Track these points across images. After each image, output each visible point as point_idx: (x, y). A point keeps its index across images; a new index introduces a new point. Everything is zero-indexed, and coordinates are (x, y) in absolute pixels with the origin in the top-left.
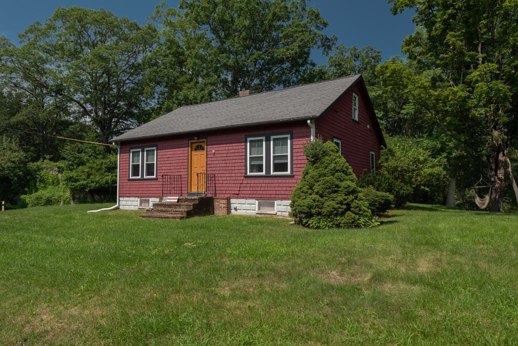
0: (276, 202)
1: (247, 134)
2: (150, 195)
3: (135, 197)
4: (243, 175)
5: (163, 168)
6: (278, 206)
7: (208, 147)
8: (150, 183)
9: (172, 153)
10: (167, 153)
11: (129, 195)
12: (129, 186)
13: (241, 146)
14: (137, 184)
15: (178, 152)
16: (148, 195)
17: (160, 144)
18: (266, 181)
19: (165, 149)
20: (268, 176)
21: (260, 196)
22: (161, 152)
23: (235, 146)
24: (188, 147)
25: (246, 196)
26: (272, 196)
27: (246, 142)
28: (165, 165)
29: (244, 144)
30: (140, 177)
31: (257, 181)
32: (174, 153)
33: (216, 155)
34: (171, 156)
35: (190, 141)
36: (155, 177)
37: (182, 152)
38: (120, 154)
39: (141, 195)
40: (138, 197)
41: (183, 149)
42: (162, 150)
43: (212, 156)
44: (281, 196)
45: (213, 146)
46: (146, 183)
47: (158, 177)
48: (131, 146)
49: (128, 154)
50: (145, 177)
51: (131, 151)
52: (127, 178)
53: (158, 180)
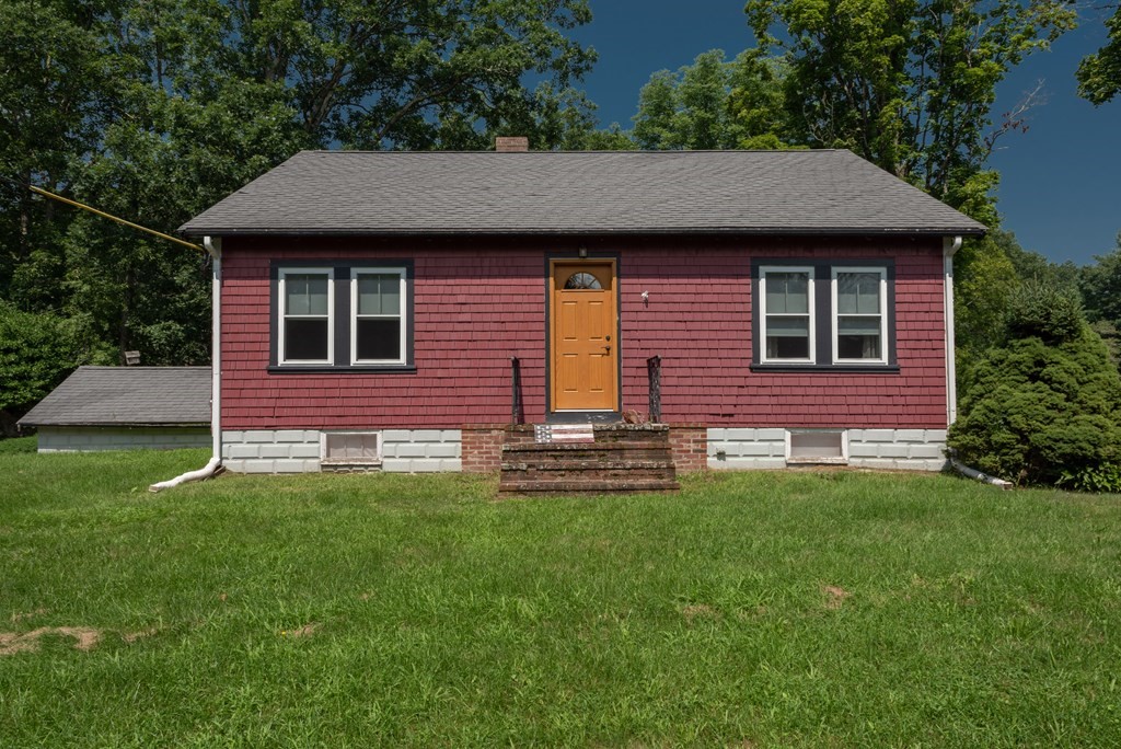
0: (845, 434)
1: (761, 254)
2: (383, 420)
3: (306, 427)
4: (748, 363)
5: (438, 336)
6: (853, 444)
7: (623, 281)
8: (379, 383)
9: (481, 290)
10: (456, 290)
11: (273, 422)
12: (275, 393)
13: (742, 285)
14: (318, 383)
15: (505, 290)
16: (369, 420)
17: (421, 259)
18: (822, 380)
19: (446, 277)
20: (824, 367)
21: (801, 419)
22: (425, 286)
23: (718, 285)
24: (547, 276)
25: (756, 418)
26: (837, 419)
27: (756, 276)
28: (449, 327)
29: (748, 281)
30: (330, 361)
31: (791, 380)
32: (489, 290)
33: (652, 307)
34: (477, 299)
35: (553, 260)
36: (402, 360)
37: (522, 290)
38: (223, 279)
39: (337, 421)
40: (321, 428)
41: (526, 281)
42: (435, 277)
43: (641, 307)
44: (863, 419)
45: (641, 281)
46: (358, 381)
47: (418, 363)
48: (280, 256)
49: (268, 282)
50: (354, 361)
51: (282, 271)
52: (265, 365)
53: (420, 373)
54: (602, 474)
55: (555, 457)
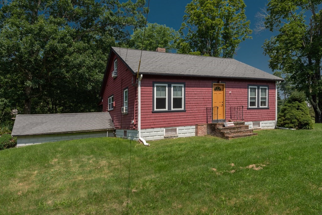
0: (261, 122)
1: (249, 84)
2: (179, 124)
3: (161, 127)
4: (247, 107)
5: (191, 102)
6: (262, 124)
7: (226, 89)
8: (178, 115)
9: (199, 90)
10: (194, 90)
11: (153, 126)
12: (154, 118)
13: (246, 90)
14: (164, 115)
15: (204, 91)
16: (176, 124)
17: (187, 82)
18: (258, 111)
19: (192, 87)
20: (258, 109)
21: (254, 119)
22: (188, 89)
23: (243, 90)
24: (212, 88)
25: (248, 120)
26: (260, 119)
28: (193, 100)
29: (247, 89)
30: (167, 109)
31: (253, 111)
32: (201, 90)
33: (231, 95)
34: (198, 93)
35: (214, 83)
36: (183, 109)
37: (207, 91)
39: (168, 125)
40: (164, 127)
41: (208, 88)
42: (190, 87)
43: (229, 95)
44: (264, 119)
45: (229, 89)
46: (173, 114)
47: (186, 109)
48: (155, 80)
49: (152, 88)
50: (172, 109)
51: (155, 85)
52: (151, 111)
53: (187, 112)
54: (242, 132)
55: (230, 130)
